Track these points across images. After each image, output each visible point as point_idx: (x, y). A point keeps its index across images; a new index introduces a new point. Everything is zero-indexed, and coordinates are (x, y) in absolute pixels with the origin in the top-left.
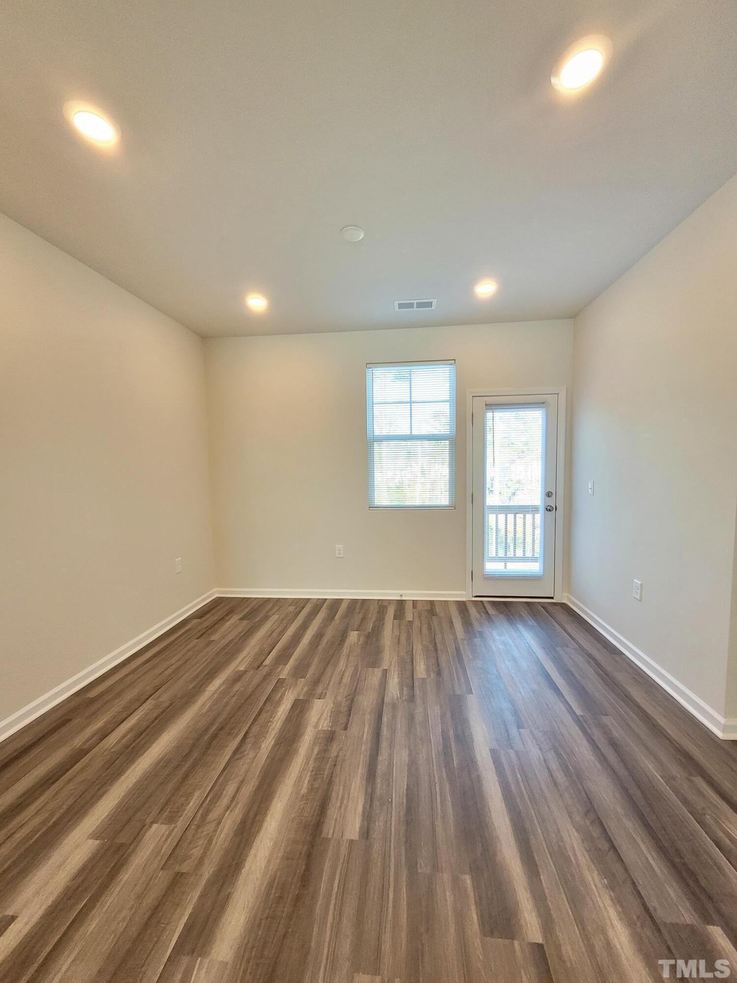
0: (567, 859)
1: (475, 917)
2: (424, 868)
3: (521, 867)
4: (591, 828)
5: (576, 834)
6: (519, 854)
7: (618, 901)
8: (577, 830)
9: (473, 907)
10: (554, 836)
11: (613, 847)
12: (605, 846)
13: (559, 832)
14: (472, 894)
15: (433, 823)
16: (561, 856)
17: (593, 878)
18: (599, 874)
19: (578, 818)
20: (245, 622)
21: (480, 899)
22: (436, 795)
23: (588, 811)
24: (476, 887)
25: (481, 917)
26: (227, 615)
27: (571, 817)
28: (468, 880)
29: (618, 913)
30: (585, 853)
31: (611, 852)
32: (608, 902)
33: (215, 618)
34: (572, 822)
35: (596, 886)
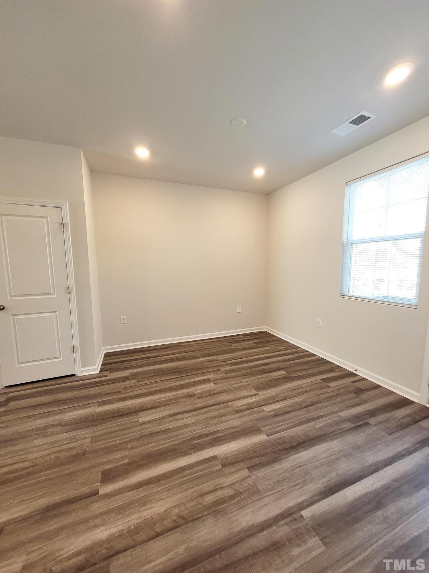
0: (144, 504)
1: (110, 467)
2: (129, 445)
3: (136, 482)
4: (169, 520)
5: (163, 510)
6: (143, 480)
7: (121, 535)
8: (166, 510)
9: (114, 465)
10: (158, 497)
11: (158, 535)
12: (158, 528)
13: (162, 499)
14: (120, 464)
15: (153, 442)
16: (145, 501)
17: (133, 520)
18: (137, 524)
19: (176, 511)
20: (254, 344)
21: (117, 467)
22: (170, 439)
23: (184, 518)
24: (124, 465)
25: (110, 469)
26: (254, 339)
27: (176, 506)
28: (127, 461)
29: (114, 534)
30: (151, 515)
31: (154, 534)
32: (121, 528)
33: (247, 338)
34: (172, 507)
35: (129, 521)
